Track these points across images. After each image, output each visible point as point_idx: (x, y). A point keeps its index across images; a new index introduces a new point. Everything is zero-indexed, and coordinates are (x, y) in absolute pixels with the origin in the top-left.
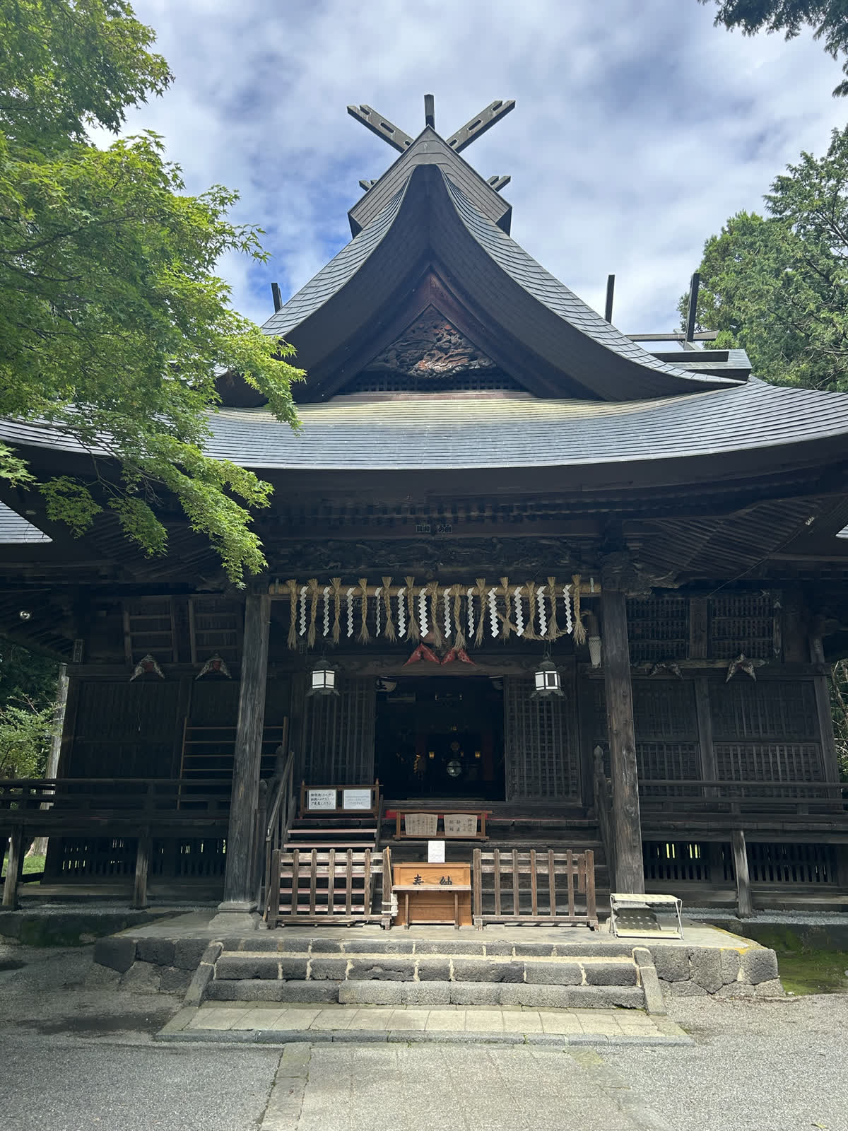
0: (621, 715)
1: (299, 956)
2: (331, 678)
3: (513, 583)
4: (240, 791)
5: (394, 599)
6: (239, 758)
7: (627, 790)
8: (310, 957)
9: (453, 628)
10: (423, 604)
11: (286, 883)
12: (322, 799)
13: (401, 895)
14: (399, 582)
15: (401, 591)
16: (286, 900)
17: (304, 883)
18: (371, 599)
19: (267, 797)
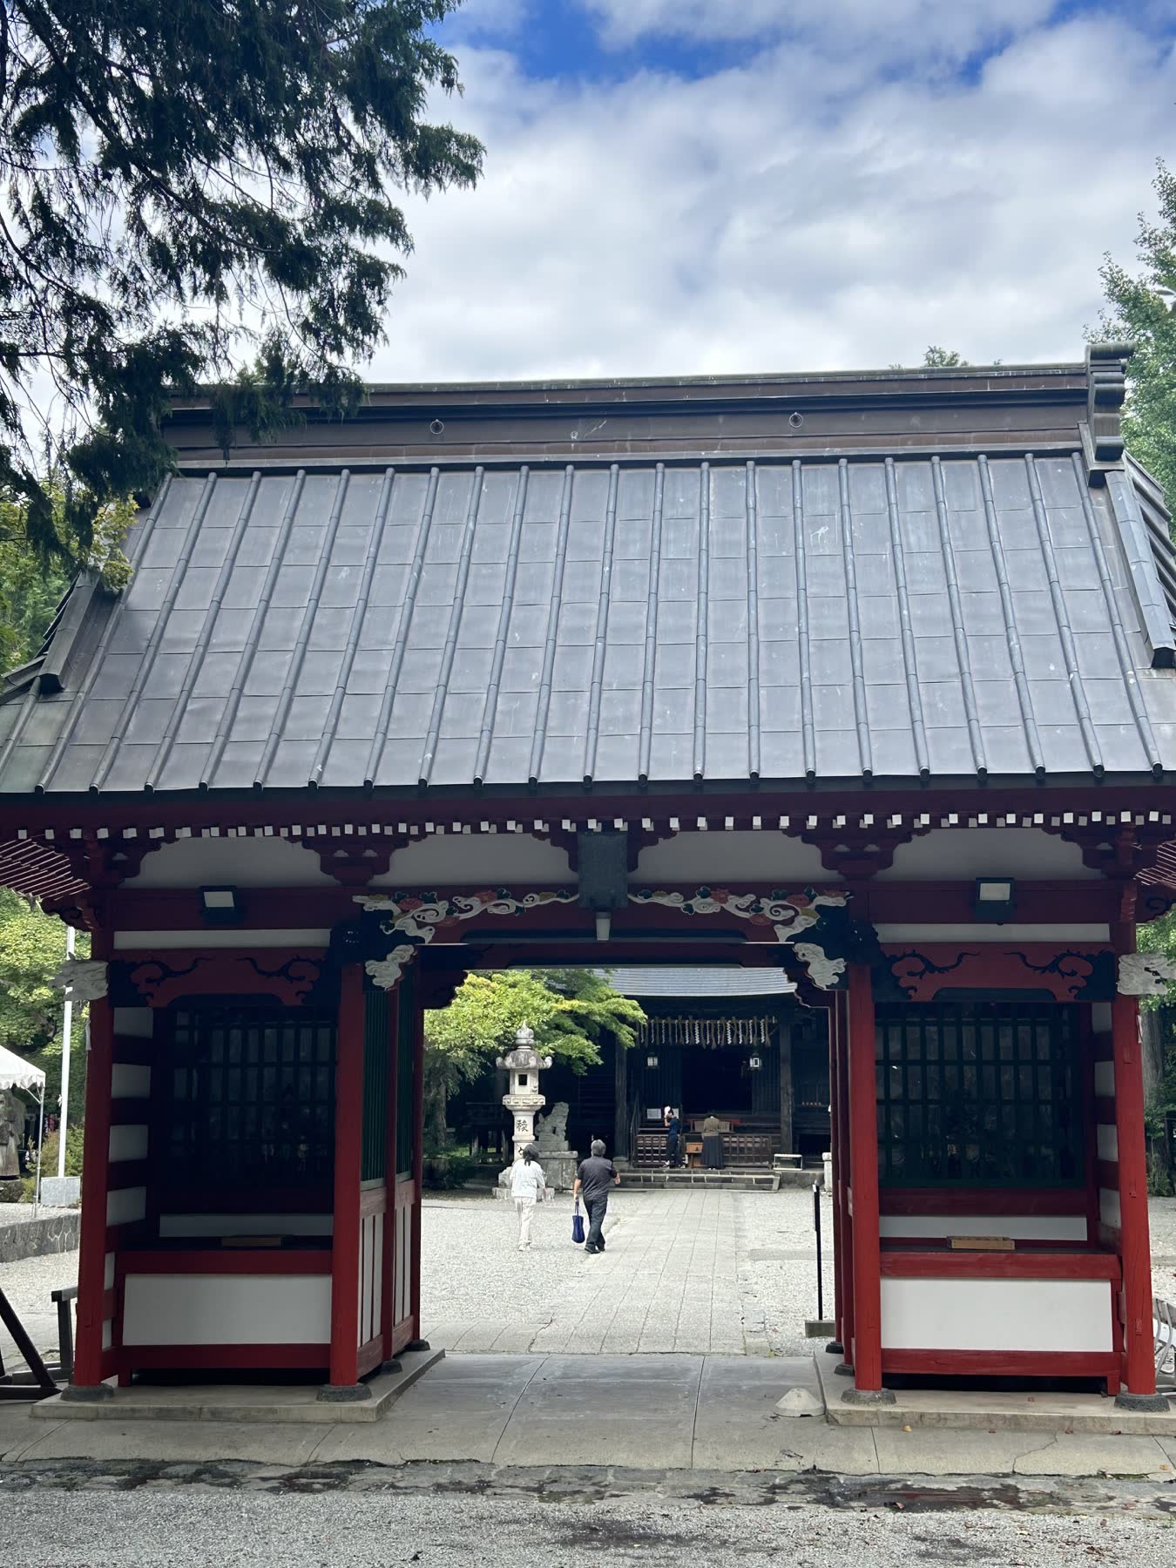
0: (786, 1076)
1: (648, 1175)
2: (656, 1060)
3: (738, 1018)
4: (619, 1111)
5: (684, 1025)
6: (617, 1098)
7: (786, 1112)
8: (652, 1175)
9: (711, 1040)
10: (697, 1028)
11: (641, 1151)
12: (654, 1114)
13: (689, 1155)
14: (685, 1018)
15: (687, 1022)
16: (641, 1158)
17: (648, 1151)
18: (673, 1025)
19: (630, 1112)
